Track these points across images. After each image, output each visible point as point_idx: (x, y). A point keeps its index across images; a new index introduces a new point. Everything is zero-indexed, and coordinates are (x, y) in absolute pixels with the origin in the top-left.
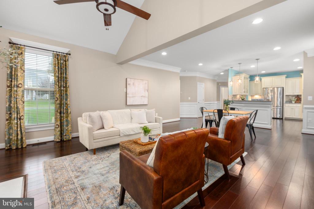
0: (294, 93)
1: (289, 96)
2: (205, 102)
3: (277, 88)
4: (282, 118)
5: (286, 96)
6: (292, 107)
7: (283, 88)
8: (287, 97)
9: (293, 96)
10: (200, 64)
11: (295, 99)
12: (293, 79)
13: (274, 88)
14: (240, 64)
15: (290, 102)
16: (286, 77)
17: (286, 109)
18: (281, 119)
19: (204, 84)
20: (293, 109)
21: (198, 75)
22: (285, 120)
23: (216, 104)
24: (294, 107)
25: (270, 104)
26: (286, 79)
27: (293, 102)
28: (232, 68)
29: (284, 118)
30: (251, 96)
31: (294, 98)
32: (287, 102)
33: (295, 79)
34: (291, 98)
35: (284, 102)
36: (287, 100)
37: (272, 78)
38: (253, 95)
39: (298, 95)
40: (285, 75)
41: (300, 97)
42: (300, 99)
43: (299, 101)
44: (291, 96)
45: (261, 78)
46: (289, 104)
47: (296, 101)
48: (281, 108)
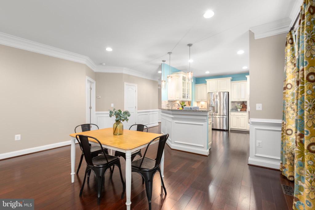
0: (239, 99)
1: (235, 103)
2: (138, 110)
3: (224, 93)
4: (227, 129)
5: (232, 102)
6: (237, 116)
7: (228, 92)
8: (233, 103)
9: (238, 102)
10: (109, 49)
11: (240, 106)
12: (238, 83)
13: (220, 93)
14: (170, 53)
15: (236, 109)
16: (232, 80)
17: (231, 118)
18: (227, 131)
19: (136, 85)
20: (238, 118)
21: (125, 71)
22: (231, 132)
23: (157, 112)
24: (239, 116)
25: (206, 116)
26: (231, 83)
27: (239, 110)
28: (165, 62)
29: (229, 130)
31: (239, 105)
32: (232, 110)
33: (240, 83)
34: (236, 105)
35: (229, 111)
36: (233, 107)
37: (217, 81)
38: (198, 101)
39: (243, 102)
40: (230, 78)
41: (246, 104)
42: (245, 106)
43: (245, 108)
44: (236, 103)
45: (206, 80)
46: (235, 112)
47: (241, 109)
48: (226, 118)
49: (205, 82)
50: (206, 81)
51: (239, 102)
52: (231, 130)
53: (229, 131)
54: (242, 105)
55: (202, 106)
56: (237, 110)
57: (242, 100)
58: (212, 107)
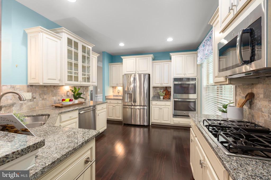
0: (162, 84)
3: (145, 75)
4: (148, 124)
5: (154, 87)
6: (160, 107)
7: (149, 75)
8: (155, 89)
11: (163, 93)
12: (161, 63)
15: (157, 97)
16: (154, 59)
17: (153, 108)
18: (148, 126)
20: (161, 109)
22: (152, 127)
24: (162, 107)
26: (152, 62)
27: (162, 97)
29: (150, 124)
30: (113, 87)
31: (162, 91)
33: (163, 63)
34: (159, 91)
35: (151, 99)
36: (155, 94)
37: (135, 59)
38: (113, 85)
39: (166, 87)
40: (152, 55)
41: (169, 90)
42: (168, 93)
43: (168, 96)
44: (158, 89)
45: (122, 57)
46: (157, 101)
47: (164, 96)
48: (147, 109)
49: (121, 61)
50: (122, 59)
51: (162, 87)
52: (152, 124)
53: (150, 126)
54: (164, 91)
55: (118, 93)
56: (160, 98)
57: (165, 85)
58: (129, 94)
